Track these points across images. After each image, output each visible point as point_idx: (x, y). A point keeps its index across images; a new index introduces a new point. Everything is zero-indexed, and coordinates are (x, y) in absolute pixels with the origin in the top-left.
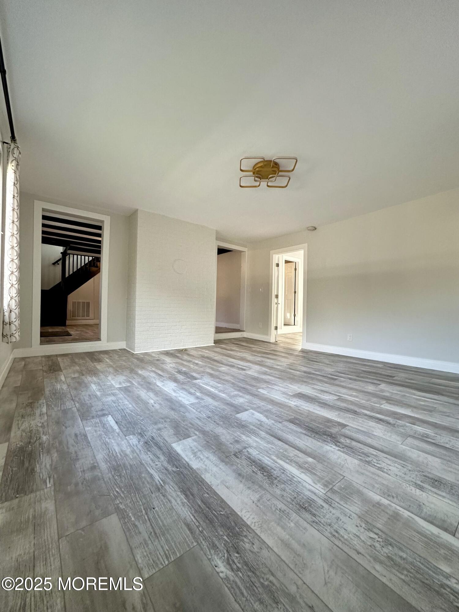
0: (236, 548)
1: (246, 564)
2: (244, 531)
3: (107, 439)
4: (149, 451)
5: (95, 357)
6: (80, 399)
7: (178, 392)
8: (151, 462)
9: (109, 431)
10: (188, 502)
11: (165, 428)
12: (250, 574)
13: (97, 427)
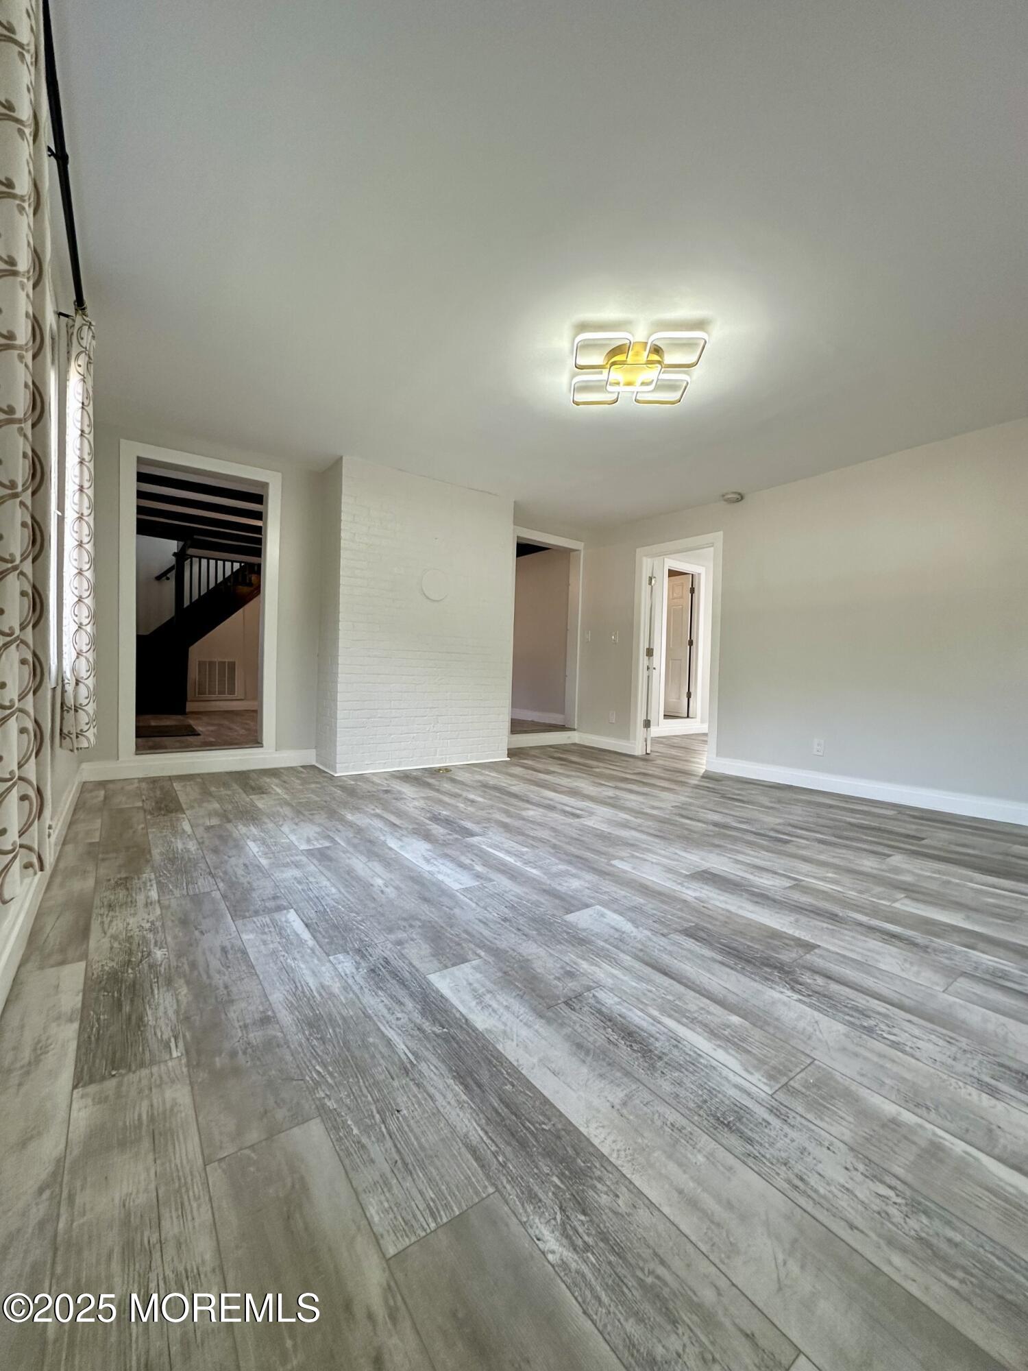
0: (579, 1203)
1: (604, 1237)
2: (596, 1167)
3: (289, 961)
4: (381, 988)
5: (253, 784)
6: (225, 873)
7: (435, 863)
8: (385, 1012)
9: (292, 944)
10: (471, 1101)
11: (412, 940)
12: (612, 1258)
13: (265, 933)
